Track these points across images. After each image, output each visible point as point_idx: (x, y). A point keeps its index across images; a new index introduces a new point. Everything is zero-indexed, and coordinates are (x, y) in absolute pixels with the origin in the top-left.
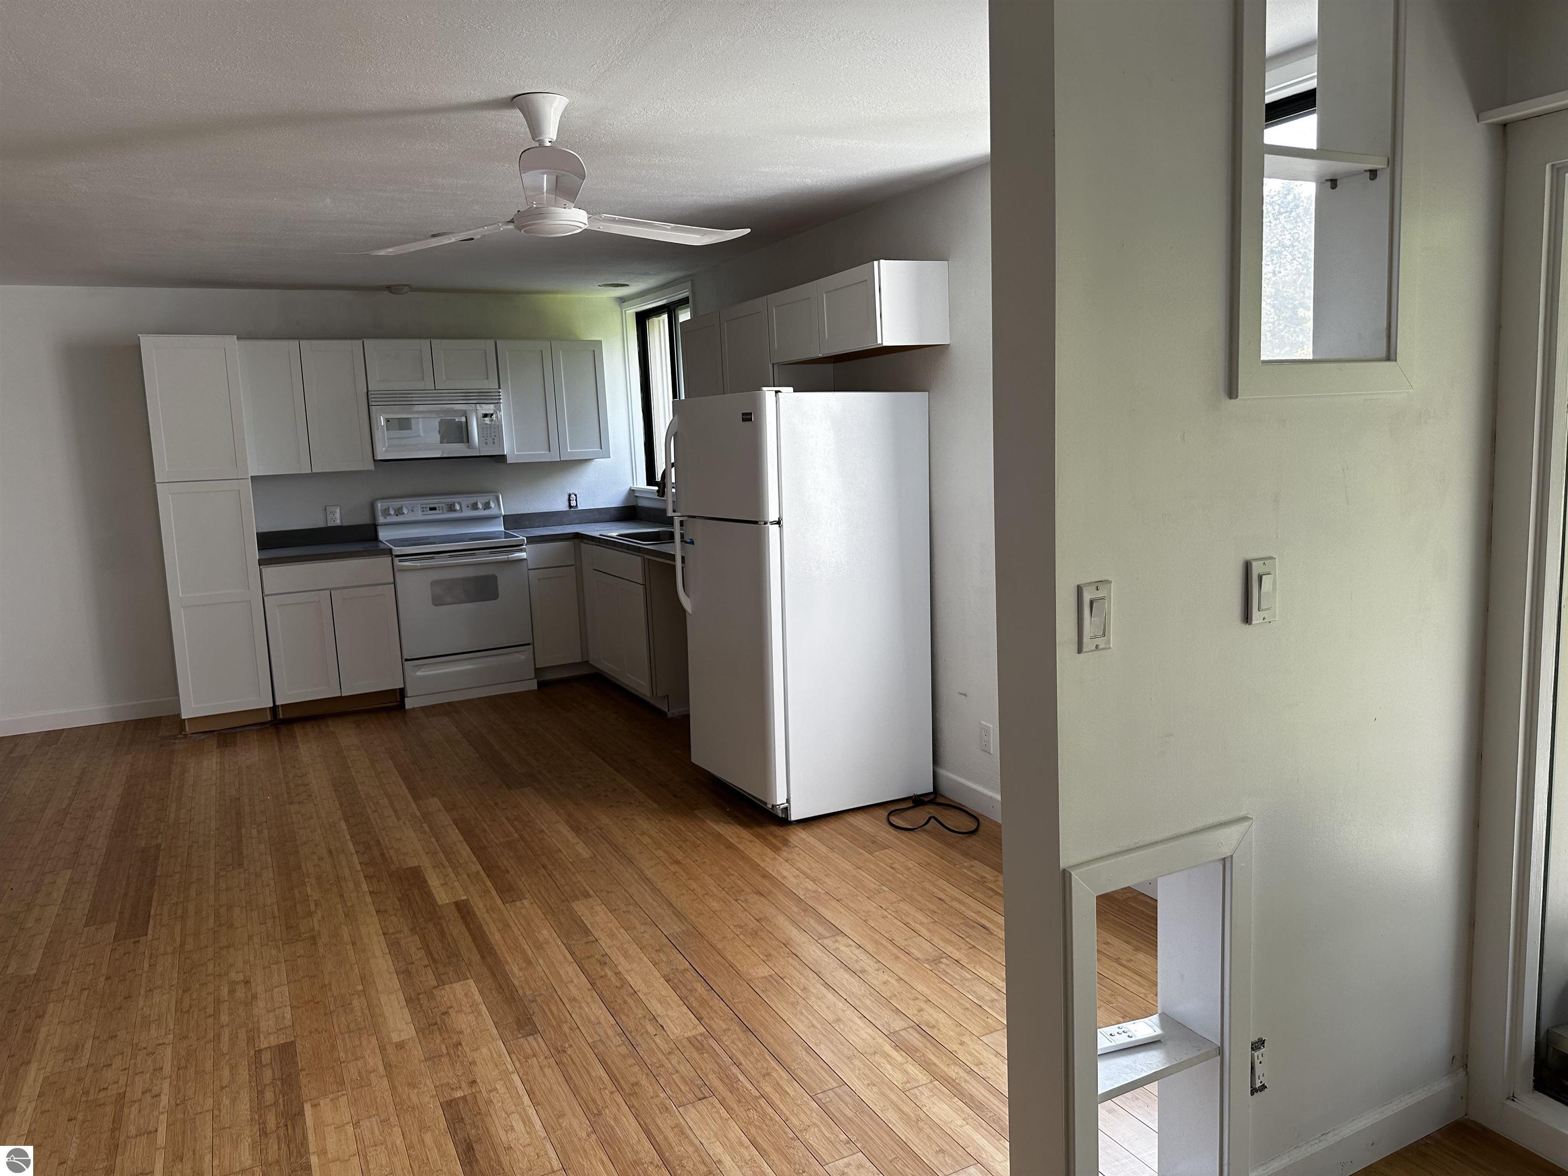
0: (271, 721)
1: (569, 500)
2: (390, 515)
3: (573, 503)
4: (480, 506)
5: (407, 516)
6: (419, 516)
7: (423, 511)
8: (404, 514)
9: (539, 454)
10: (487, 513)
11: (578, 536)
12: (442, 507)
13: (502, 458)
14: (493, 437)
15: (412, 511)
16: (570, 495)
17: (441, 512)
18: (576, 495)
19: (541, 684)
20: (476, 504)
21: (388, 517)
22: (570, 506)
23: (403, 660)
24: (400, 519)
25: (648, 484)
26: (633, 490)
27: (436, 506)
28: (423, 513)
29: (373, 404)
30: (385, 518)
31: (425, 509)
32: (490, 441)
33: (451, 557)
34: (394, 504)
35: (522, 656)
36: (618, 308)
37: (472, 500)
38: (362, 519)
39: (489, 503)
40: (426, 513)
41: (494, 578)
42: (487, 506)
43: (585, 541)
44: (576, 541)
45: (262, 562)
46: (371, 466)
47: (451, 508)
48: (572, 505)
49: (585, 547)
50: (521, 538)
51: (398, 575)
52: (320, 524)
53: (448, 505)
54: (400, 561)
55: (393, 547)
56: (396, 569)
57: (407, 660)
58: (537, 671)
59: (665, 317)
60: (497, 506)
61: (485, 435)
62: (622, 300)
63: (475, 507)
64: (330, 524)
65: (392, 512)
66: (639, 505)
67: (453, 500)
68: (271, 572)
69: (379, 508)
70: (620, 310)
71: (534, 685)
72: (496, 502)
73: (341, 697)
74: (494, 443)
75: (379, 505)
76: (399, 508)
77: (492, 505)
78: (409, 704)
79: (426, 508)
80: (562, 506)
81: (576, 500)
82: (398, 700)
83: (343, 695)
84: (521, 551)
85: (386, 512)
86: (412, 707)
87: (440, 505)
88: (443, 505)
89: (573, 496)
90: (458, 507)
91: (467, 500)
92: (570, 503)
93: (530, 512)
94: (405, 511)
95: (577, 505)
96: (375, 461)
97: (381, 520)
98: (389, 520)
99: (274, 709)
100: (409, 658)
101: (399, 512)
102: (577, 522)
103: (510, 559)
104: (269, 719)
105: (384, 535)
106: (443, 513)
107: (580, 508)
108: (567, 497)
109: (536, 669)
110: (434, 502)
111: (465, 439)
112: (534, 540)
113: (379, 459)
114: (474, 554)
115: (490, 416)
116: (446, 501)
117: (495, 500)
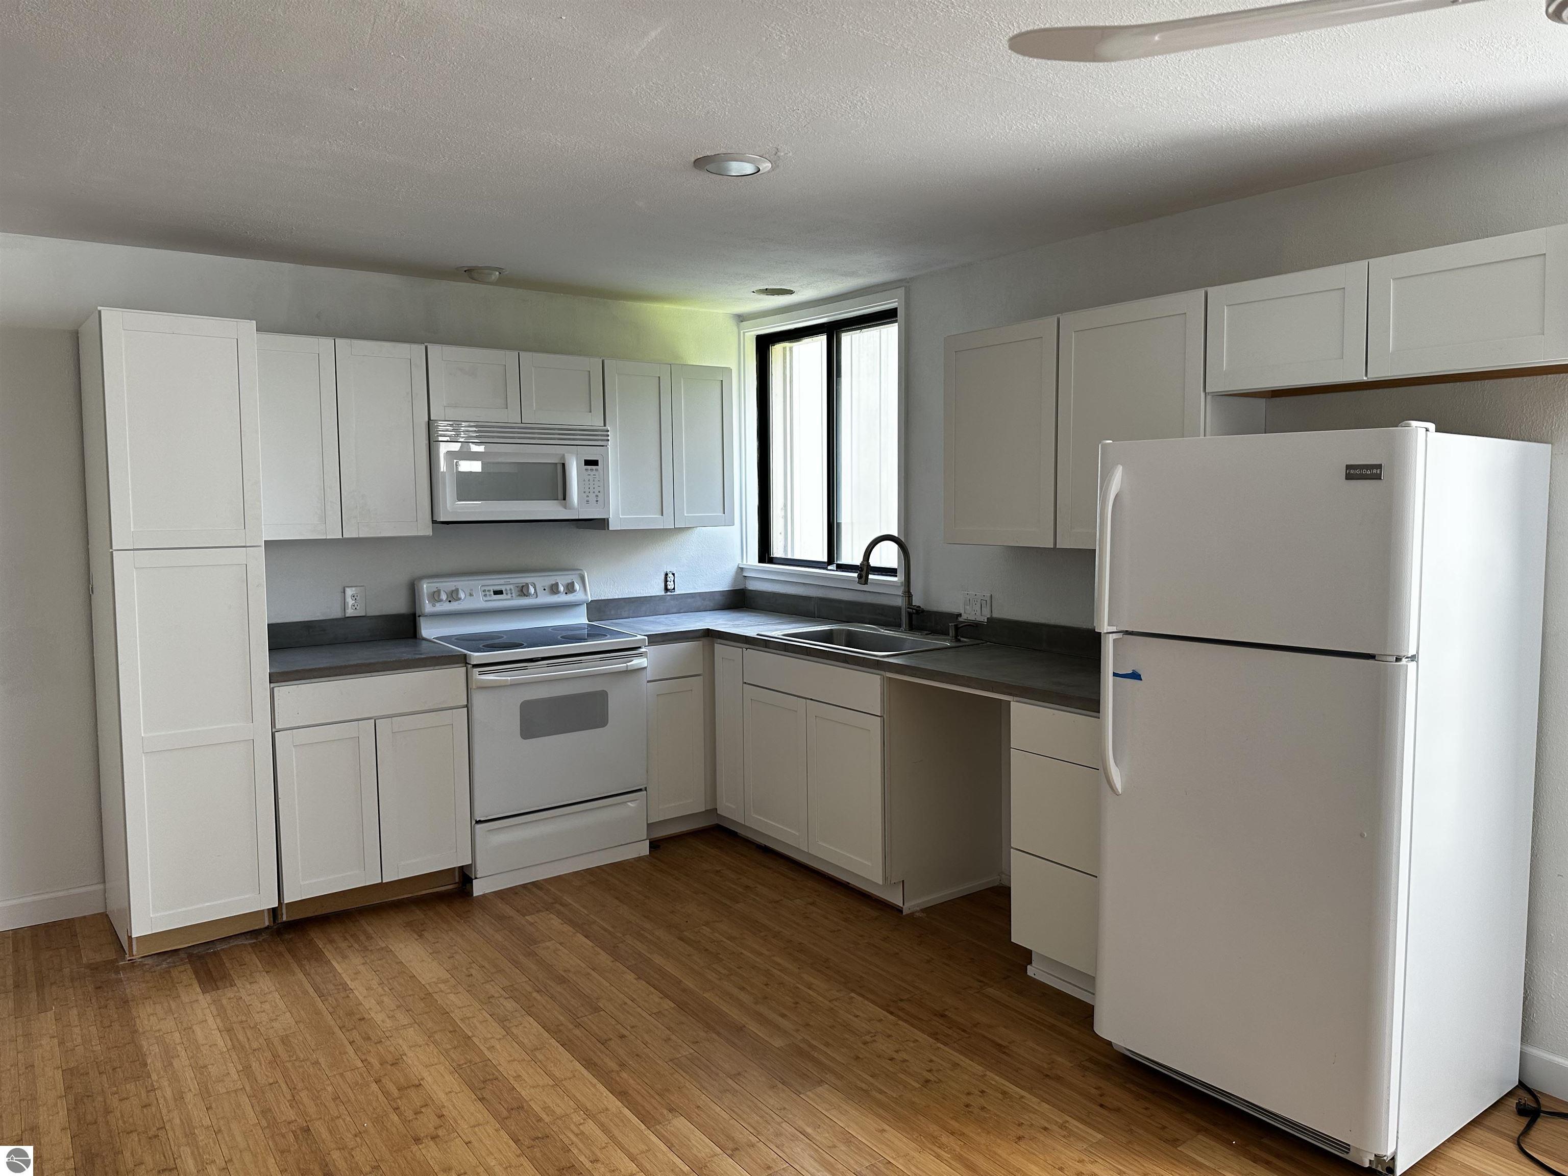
0: (267, 928)
1: (666, 581)
2: (441, 600)
3: (670, 586)
4: (561, 588)
5: (466, 604)
6: (479, 602)
7: (485, 595)
8: (460, 599)
9: (650, 519)
10: (570, 598)
11: (709, 634)
12: (511, 590)
13: (602, 524)
14: (597, 493)
15: (471, 595)
16: (666, 574)
17: (509, 596)
18: (673, 574)
19: (654, 845)
20: (557, 584)
21: (437, 604)
22: (666, 589)
23: (474, 822)
24: (455, 606)
25: (760, 561)
26: (742, 569)
27: (503, 588)
28: (485, 599)
29: (441, 439)
30: (434, 606)
31: (488, 593)
32: (592, 498)
33: (549, 665)
34: (447, 585)
35: (632, 805)
36: (735, 329)
37: (551, 580)
38: (397, 605)
39: (572, 584)
40: (488, 598)
41: (602, 697)
42: (570, 588)
43: (719, 641)
44: (705, 641)
45: (274, 678)
46: (425, 529)
47: (523, 591)
48: (669, 587)
49: (721, 649)
50: (639, 637)
51: (476, 694)
52: (335, 613)
53: (517, 587)
54: (481, 673)
55: (469, 652)
56: (473, 685)
57: (478, 822)
58: (650, 826)
60: (582, 589)
61: (587, 490)
62: (741, 318)
63: (554, 589)
64: (350, 612)
65: (444, 596)
66: (750, 589)
67: (528, 580)
68: (287, 693)
69: (425, 590)
70: (738, 332)
71: (644, 849)
72: (581, 585)
73: (381, 884)
74: (597, 501)
75: (426, 587)
76: (453, 591)
77: (577, 587)
78: (479, 888)
79: (489, 591)
80: (657, 590)
81: (674, 581)
82: (457, 880)
83: (384, 882)
84: (641, 655)
85: (435, 597)
86: (481, 893)
87: (508, 587)
88: (512, 587)
89: (670, 575)
90: (532, 590)
91: (541, 581)
92: (666, 586)
93: (617, 597)
94: (462, 595)
95: (674, 589)
96: (434, 522)
97: (428, 607)
98: (438, 608)
99: (274, 912)
100: (482, 819)
101: (453, 596)
102: (675, 610)
103: (629, 668)
104: (267, 924)
105: (429, 631)
106: (512, 599)
107: (677, 592)
108: (663, 577)
109: (648, 824)
110: (497, 582)
111: (560, 496)
112: (656, 639)
113: (442, 520)
114: (580, 662)
115: (594, 463)
116: (512, 581)
117: (580, 582)
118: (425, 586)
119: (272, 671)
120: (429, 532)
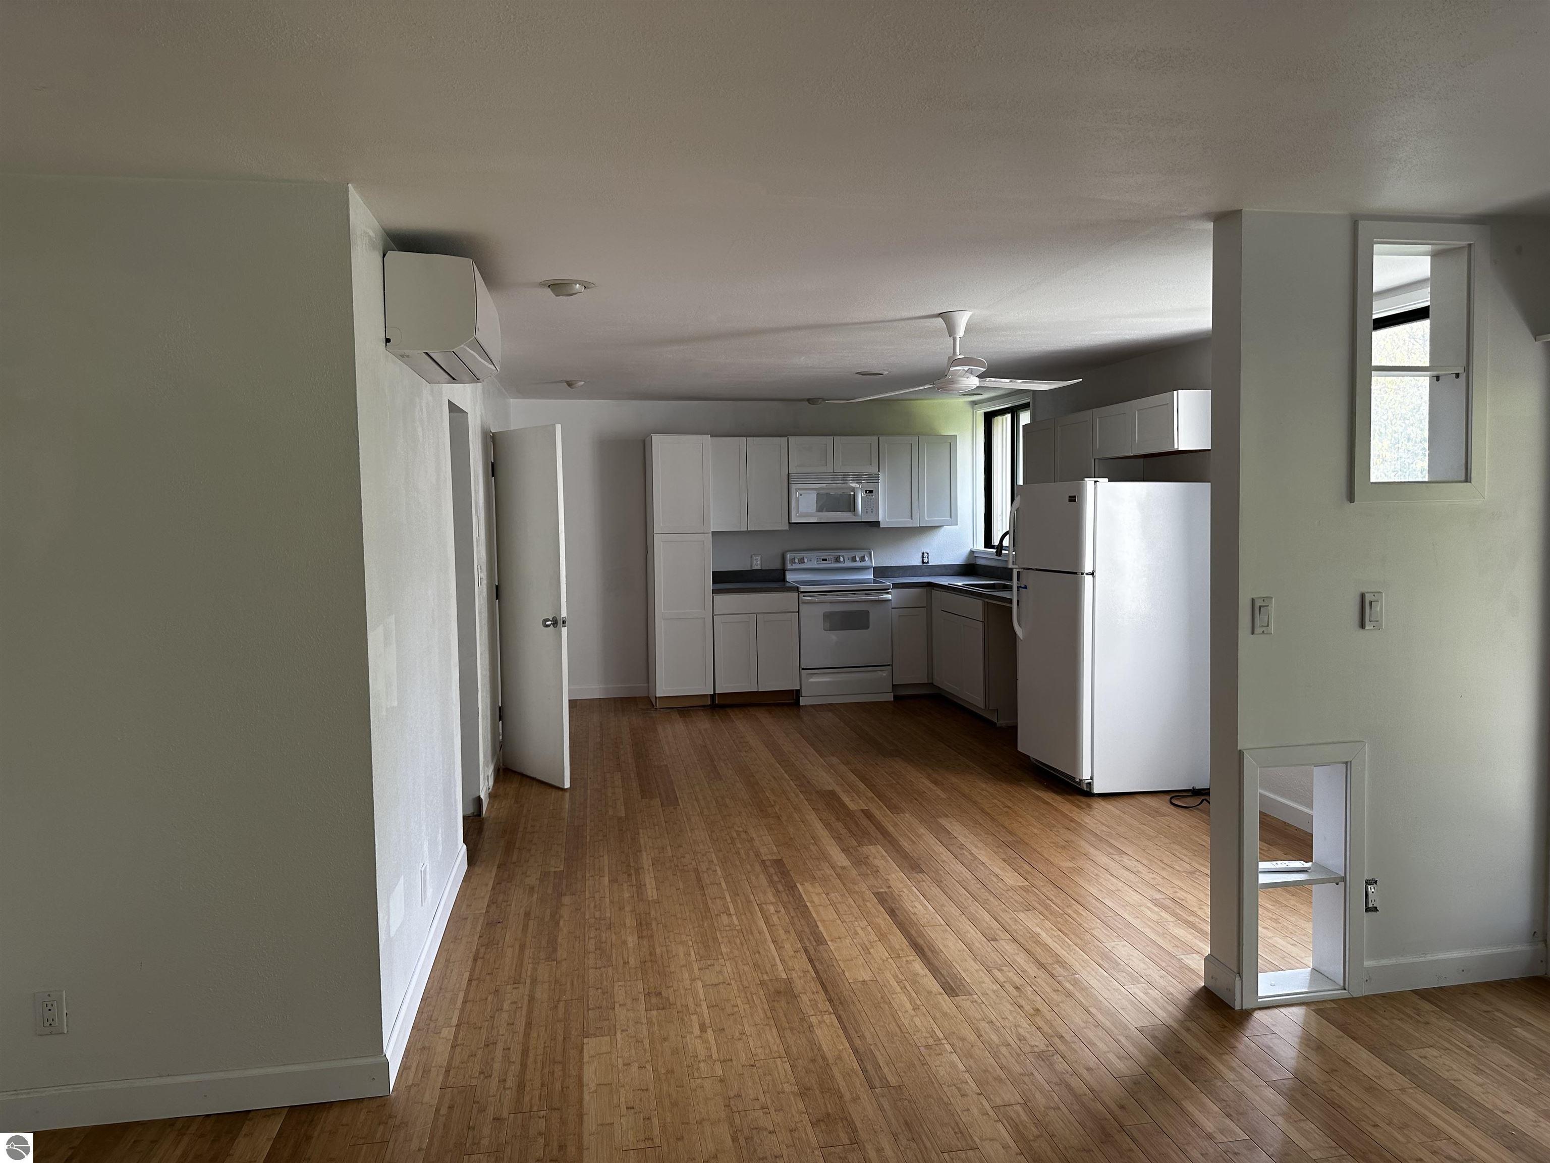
0: (711, 705)
1: (923, 557)
2: (795, 563)
3: (926, 560)
4: (858, 559)
5: (807, 565)
6: (815, 564)
8: (804, 562)
9: (903, 521)
10: (863, 564)
11: (930, 585)
12: (831, 559)
13: (877, 524)
14: (872, 508)
15: (810, 561)
16: (923, 554)
17: (830, 562)
18: (928, 554)
19: (896, 698)
20: (855, 557)
22: (923, 562)
23: (801, 669)
24: (802, 566)
25: (985, 547)
26: (975, 550)
27: (827, 558)
28: (817, 563)
29: (792, 482)
30: (792, 565)
31: (819, 560)
32: (869, 510)
33: (838, 595)
34: (798, 555)
35: (884, 674)
36: (971, 410)
37: (852, 554)
38: (776, 565)
39: (864, 557)
40: (819, 563)
41: (867, 613)
42: (862, 559)
43: (935, 588)
44: (930, 588)
45: (714, 591)
47: (837, 560)
49: (936, 593)
50: (888, 584)
51: (802, 607)
52: (747, 567)
53: (835, 557)
54: (804, 596)
56: (800, 602)
57: (803, 669)
58: (894, 687)
59: (1009, 416)
60: (869, 559)
61: (867, 506)
62: (974, 403)
63: (854, 560)
64: (755, 568)
65: (797, 561)
66: (975, 562)
67: (838, 554)
68: (719, 598)
70: (972, 410)
72: (869, 557)
73: (757, 692)
74: (872, 512)
75: (788, 556)
76: (802, 558)
77: (866, 559)
78: (803, 702)
80: (917, 562)
81: (928, 558)
82: (793, 695)
83: (759, 691)
84: (888, 593)
85: (793, 561)
86: (805, 705)
87: (830, 557)
88: (832, 557)
89: (926, 554)
90: (842, 559)
91: (848, 555)
92: (923, 560)
93: (893, 566)
94: (806, 560)
95: (928, 562)
96: (789, 523)
97: (789, 566)
98: (794, 566)
99: (713, 696)
100: (805, 668)
101: (801, 561)
102: (928, 574)
103: (880, 599)
104: (710, 702)
105: (790, 577)
106: (831, 563)
107: (930, 564)
108: (921, 555)
109: (893, 685)
110: (824, 554)
111: (852, 509)
112: (896, 586)
113: (793, 522)
115: (871, 492)
116: (834, 554)
117: (868, 555)
119: (713, 588)
120: (787, 528)
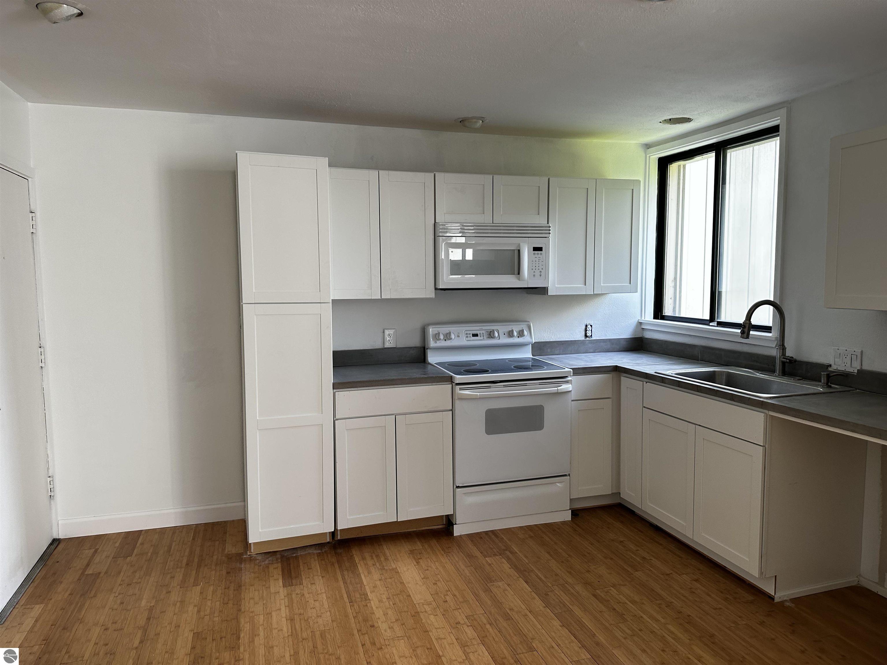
0: (328, 544)
1: (586, 330)
4: (515, 334)
7: (467, 337)
9: (575, 289)
10: (520, 340)
11: (617, 370)
15: (458, 336)
21: (438, 342)
22: (586, 336)
25: (654, 318)
26: (641, 323)
29: (439, 235)
30: (436, 342)
33: (505, 386)
35: (559, 485)
37: (509, 328)
38: (415, 342)
39: (523, 331)
44: (614, 374)
45: (337, 386)
46: (431, 294)
48: (588, 335)
50: (567, 370)
51: (457, 403)
52: (378, 345)
55: (454, 375)
56: (456, 397)
57: (458, 487)
62: (648, 146)
64: (387, 345)
66: (646, 337)
67: (494, 328)
68: (343, 395)
69: (431, 333)
70: (644, 155)
71: (567, 516)
73: (396, 523)
77: (526, 333)
78: (458, 531)
79: (470, 334)
80: (579, 336)
81: (591, 330)
82: (445, 523)
84: (567, 382)
85: (436, 337)
86: (459, 534)
87: (481, 332)
89: (589, 326)
90: (496, 334)
91: (503, 329)
92: (586, 333)
93: (552, 340)
94: (453, 336)
95: (591, 336)
96: (436, 289)
97: (432, 344)
99: (335, 533)
100: (460, 485)
101: (448, 336)
102: (592, 351)
104: (330, 542)
105: (433, 358)
106: (483, 339)
107: (594, 338)
108: (584, 327)
110: (475, 328)
111: (516, 272)
112: (578, 371)
113: (441, 287)
114: (525, 385)
115: (540, 249)
117: (528, 330)
118: (431, 330)
119: (335, 382)
120: (433, 295)
